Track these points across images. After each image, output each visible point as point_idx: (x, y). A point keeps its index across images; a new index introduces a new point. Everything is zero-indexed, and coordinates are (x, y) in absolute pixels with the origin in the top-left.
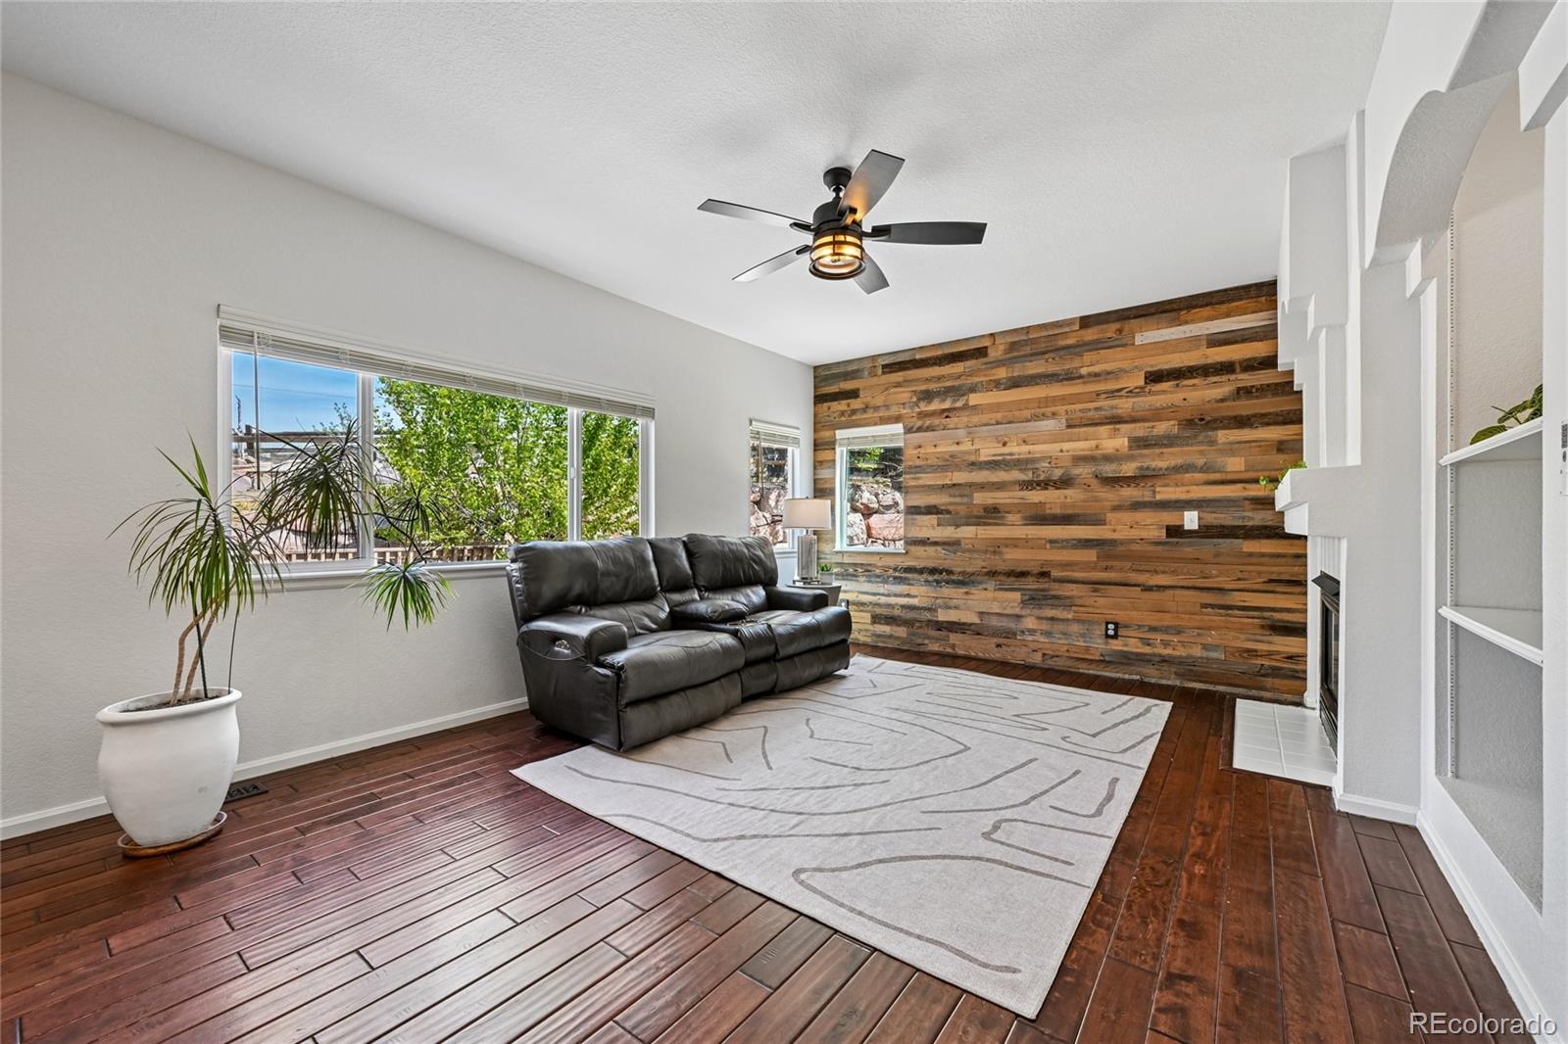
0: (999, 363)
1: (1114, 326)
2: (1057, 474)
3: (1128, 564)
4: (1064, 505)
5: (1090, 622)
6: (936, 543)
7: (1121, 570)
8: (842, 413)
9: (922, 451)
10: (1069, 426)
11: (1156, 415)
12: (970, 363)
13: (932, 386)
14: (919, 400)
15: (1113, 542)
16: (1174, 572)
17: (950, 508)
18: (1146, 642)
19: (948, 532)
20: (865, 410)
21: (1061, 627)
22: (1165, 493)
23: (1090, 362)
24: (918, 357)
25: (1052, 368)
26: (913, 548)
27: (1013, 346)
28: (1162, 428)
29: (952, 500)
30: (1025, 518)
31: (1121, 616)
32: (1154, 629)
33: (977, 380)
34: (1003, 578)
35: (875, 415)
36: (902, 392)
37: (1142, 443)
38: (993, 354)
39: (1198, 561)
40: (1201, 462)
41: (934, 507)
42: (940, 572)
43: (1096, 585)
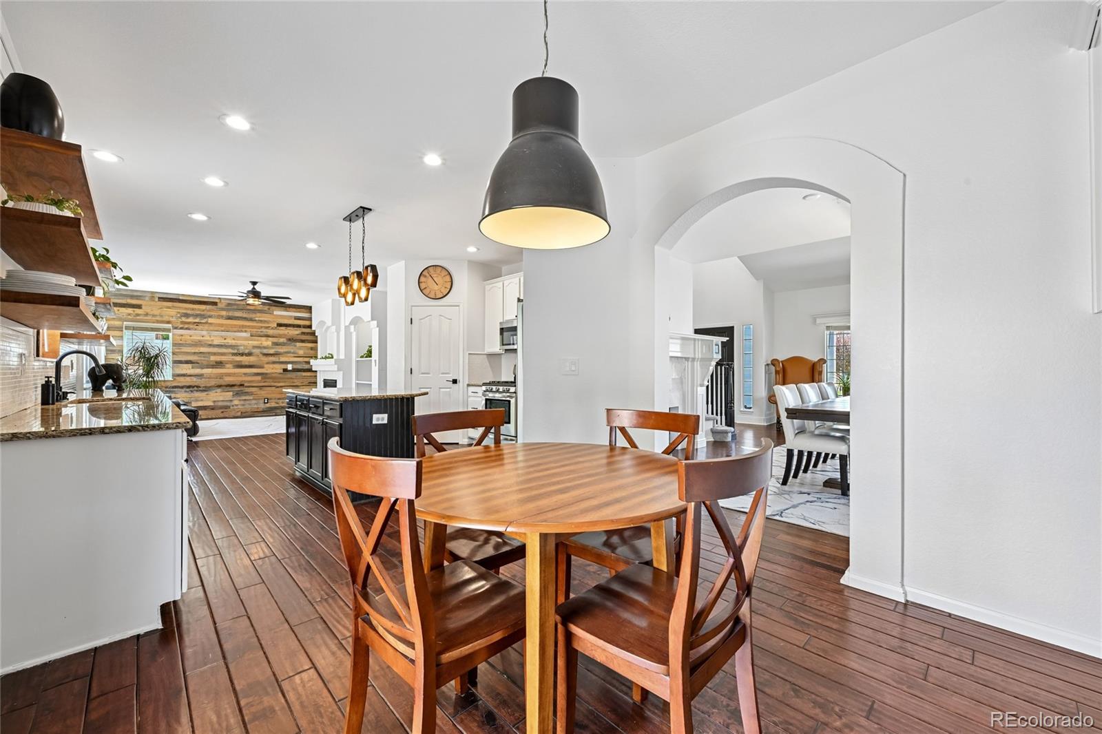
0: (223, 309)
1: (268, 307)
2: (247, 351)
3: (271, 380)
4: (249, 362)
5: (259, 399)
6: (190, 376)
7: (269, 382)
8: (129, 314)
9: (183, 337)
10: (252, 336)
11: (280, 336)
12: (208, 307)
13: (189, 312)
14: (182, 316)
15: (266, 374)
16: (285, 382)
17: (199, 361)
18: (277, 403)
19: (198, 371)
20: (147, 314)
21: (248, 402)
22: (282, 359)
23: (258, 317)
24: (181, 298)
25: (245, 316)
26: (177, 378)
27: (229, 305)
28: (282, 340)
29: (200, 358)
30: (234, 366)
31: (269, 396)
32: (279, 399)
33: (212, 313)
34: (224, 387)
35: (154, 318)
36: (171, 312)
37: (276, 344)
38: (220, 305)
39: (292, 378)
40: (292, 351)
41: (190, 361)
42: (193, 387)
43: (261, 387)
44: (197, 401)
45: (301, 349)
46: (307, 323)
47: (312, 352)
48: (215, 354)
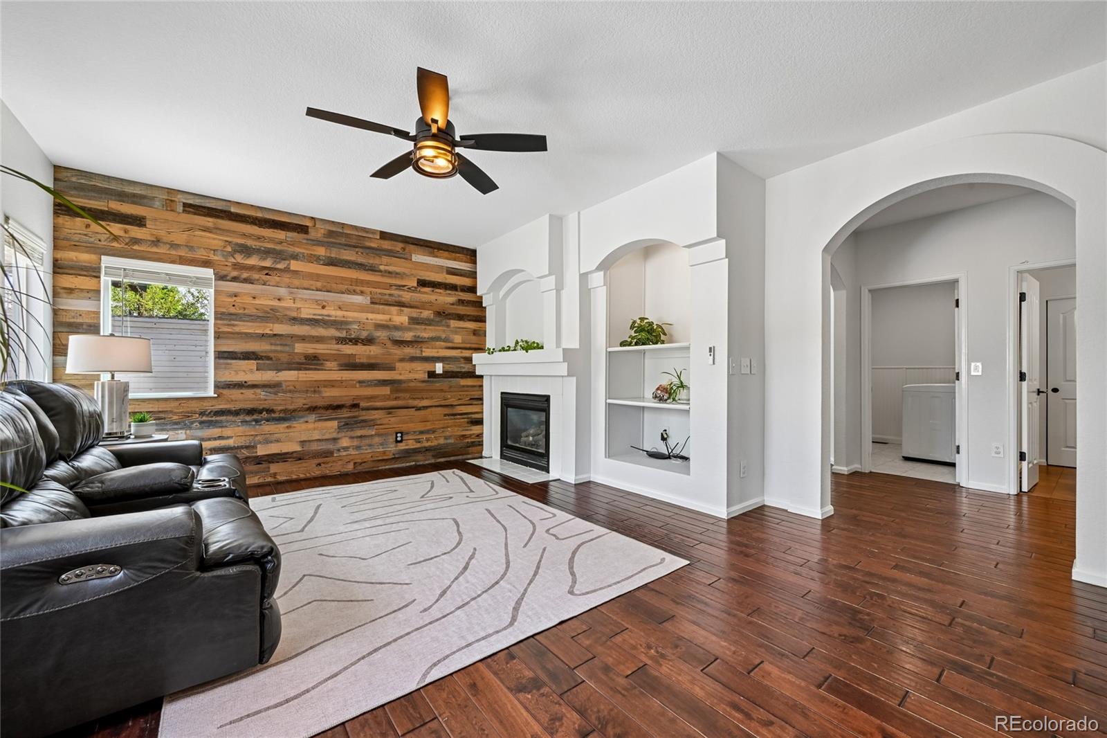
0: (318, 243)
1: (401, 245)
2: (364, 334)
3: (408, 395)
4: (369, 357)
5: (386, 435)
6: (254, 386)
7: (404, 399)
8: (115, 239)
9: (238, 300)
10: (372, 303)
11: (422, 306)
12: (292, 235)
13: (250, 243)
14: (235, 251)
15: (399, 382)
16: (432, 398)
17: (271, 355)
18: (418, 441)
19: (269, 376)
20: (157, 242)
21: (367, 441)
22: (428, 352)
23: (385, 263)
24: (233, 210)
25: (360, 260)
26: (225, 392)
27: (331, 233)
28: (426, 314)
29: (273, 348)
30: (340, 365)
31: (404, 427)
32: (422, 433)
33: (298, 250)
34: (322, 411)
35: (173, 252)
36: (214, 239)
37: (414, 321)
38: (313, 234)
39: (442, 391)
40: (443, 336)
41: (253, 353)
42: (260, 412)
43: (389, 410)
44: (267, 442)
45: (458, 331)
46: (466, 282)
47: (474, 339)
48: (303, 339)
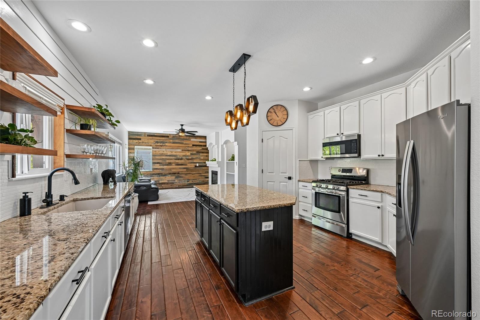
0: (171, 139)
1: (188, 137)
2: (180, 158)
3: (190, 171)
4: (181, 163)
5: (185, 180)
6: (159, 169)
7: (189, 172)
8: (137, 143)
9: (156, 152)
10: (182, 151)
11: (193, 151)
12: (166, 138)
13: (158, 141)
14: (156, 143)
15: (188, 168)
16: (196, 172)
17: (162, 163)
19: (162, 167)
20: (143, 142)
21: (181, 181)
22: (195, 161)
23: (185, 142)
24: (155, 135)
25: (179, 142)
26: (154, 170)
27: (173, 137)
28: (194, 152)
29: (162, 161)
30: (175, 164)
31: (189, 178)
32: (193, 180)
33: (167, 141)
34: (172, 174)
35: (145, 144)
36: (152, 141)
37: (192, 154)
38: (170, 137)
39: (198, 170)
40: (199, 157)
41: (159, 162)
42: (160, 174)
43: (186, 174)
44: (162, 180)
45: (202, 156)
46: (204, 144)
47: (207, 158)
48: (168, 159)
